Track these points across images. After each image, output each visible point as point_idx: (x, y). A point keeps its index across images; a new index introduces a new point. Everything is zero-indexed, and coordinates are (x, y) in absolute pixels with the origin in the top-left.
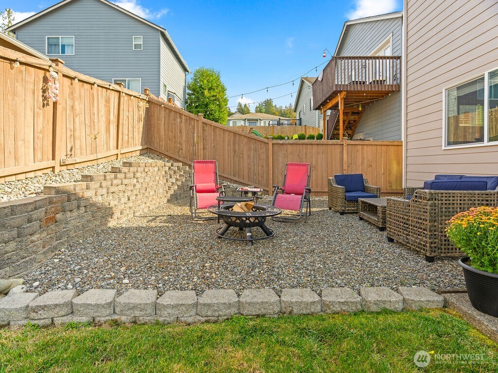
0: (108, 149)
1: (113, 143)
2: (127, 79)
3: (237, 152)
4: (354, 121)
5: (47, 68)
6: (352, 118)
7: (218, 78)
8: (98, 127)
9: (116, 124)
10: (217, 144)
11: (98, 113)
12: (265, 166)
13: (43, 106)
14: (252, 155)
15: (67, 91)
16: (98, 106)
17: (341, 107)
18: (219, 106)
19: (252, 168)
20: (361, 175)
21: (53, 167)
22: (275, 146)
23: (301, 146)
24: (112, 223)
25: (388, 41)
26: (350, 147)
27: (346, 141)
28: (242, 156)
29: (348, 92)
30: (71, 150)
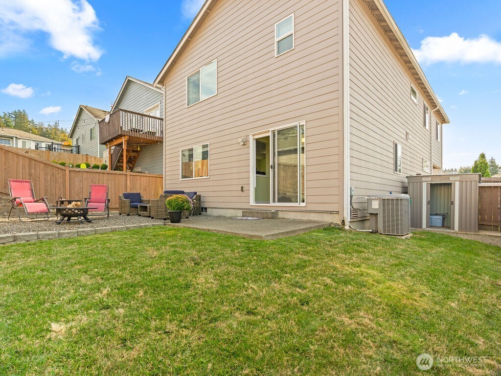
3: (33, 176)
4: (134, 157)
6: (132, 154)
10: (9, 167)
12: (62, 188)
14: (49, 179)
17: (124, 147)
19: (49, 190)
20: (140, 194)
22: (72, 172)
23: (95, 174)
25: (158, 106)
26: (132, 177)
27: (129, 173)
28: (38, 179)
29: (130, 136)
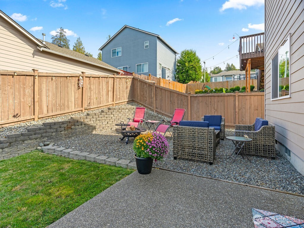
0: (108, 101)
1: (110, 99)
2: (142, 64)
5: (79, 76)
7: (195, 54)
8: (102, 93)
9: (112, 91)
10: (162, 97)
11: (102, 88)
13: (78, 89)
14: (180, 103)
15: (88, 82)
16: (102, 85)
17: (249, 69)
18: (195, 70)
20: (221, 116)
21: (82, 110)
24: (94, 132)
26: (240, 97)
28: (174, 103)
30: (89, 104)
